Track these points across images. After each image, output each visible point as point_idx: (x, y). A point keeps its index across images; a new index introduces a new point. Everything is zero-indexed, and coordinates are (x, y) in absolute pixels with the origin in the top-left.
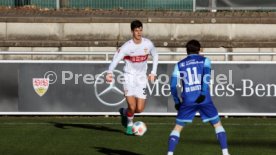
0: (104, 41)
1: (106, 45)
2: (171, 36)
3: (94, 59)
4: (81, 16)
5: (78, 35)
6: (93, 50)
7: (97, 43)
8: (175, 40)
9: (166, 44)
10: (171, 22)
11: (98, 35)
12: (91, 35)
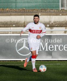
0: (17, 25)
1: (19, 26)
2: (50, 22)
3: (13, 33)
4: (5, 13)
5: (4, 22)
6: (12, 29)
7: (14, 25)
8: (52, 24)
9: (48, 26)
10: (50, 15)
11: (14, 22)
12: (11, 22)
